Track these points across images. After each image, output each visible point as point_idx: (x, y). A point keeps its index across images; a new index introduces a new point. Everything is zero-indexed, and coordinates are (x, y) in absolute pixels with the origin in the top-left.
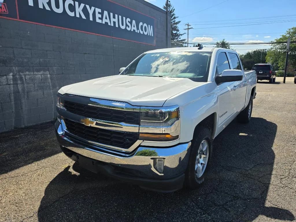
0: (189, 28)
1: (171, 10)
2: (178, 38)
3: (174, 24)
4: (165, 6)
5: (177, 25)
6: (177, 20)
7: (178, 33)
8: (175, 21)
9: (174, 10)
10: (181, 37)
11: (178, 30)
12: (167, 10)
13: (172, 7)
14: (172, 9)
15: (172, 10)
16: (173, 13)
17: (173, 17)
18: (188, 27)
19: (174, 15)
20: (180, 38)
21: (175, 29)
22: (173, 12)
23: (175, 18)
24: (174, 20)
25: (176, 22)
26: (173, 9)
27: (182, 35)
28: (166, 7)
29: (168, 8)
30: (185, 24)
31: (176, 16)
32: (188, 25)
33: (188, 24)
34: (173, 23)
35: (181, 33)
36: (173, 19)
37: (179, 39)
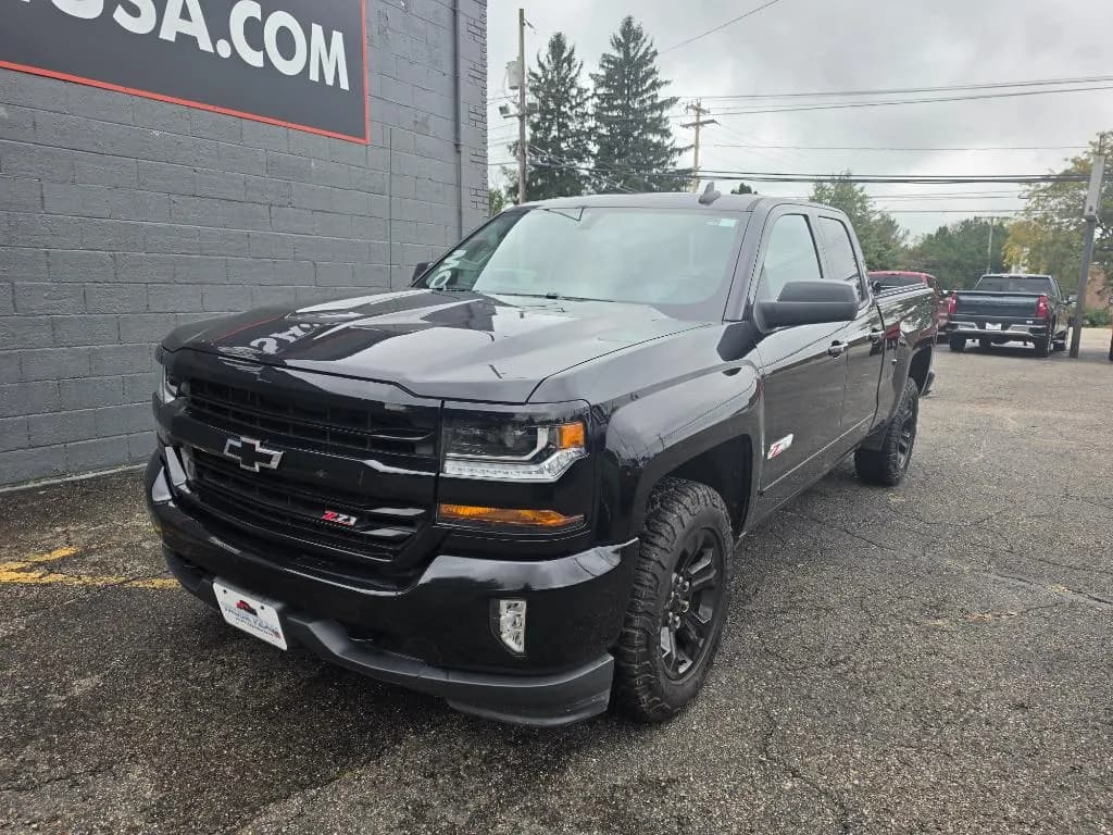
0: (702, 119)
1: (640, 54)
2: (664, 163)
3: (654, 107)
4: (620, 36)
5: (666, 113)
6: (663, 94)
7: (667, 142)
8: (656, 96)
9: (655, 53)
10: (676, 158)
11: (666, 133)
12: (627, 53)
13: (646, 45)
14: (648, 49)
15: (646, 53)
16: (651, 66)
17: (649, 81)
18: (698, 116)
19: (653, 71)
20: (674, 164)
21: (658, 127)
22: (651, 61)
23: (655, 85)
24: (652, 93)
25: (659, 101)
26: (652, 50)
27: (680, 151)
28: (623, 41)
29: (632, 45)
30: (685, 106)
31: (661, 77)
32: (698, 110)
33: (699, 105)
34: (649, 102)
35: (678, 145)
36: (646, 91)
37: (670, 168)
